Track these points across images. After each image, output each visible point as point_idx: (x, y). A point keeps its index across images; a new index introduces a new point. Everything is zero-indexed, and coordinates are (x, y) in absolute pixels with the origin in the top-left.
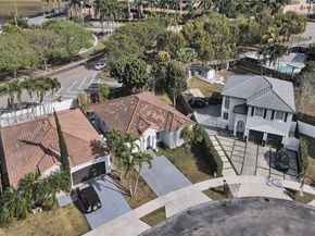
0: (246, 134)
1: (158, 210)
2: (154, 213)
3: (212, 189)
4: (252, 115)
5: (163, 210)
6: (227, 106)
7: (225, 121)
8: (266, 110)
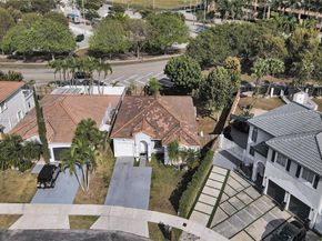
0: (265, 183)
1: (89, 217)
2: (84, 217)
3: (161, 226)
4: (273, 160)
5: (95, 218)
6: (254, 139)
7: (250, 156)
8: (290, 161)
